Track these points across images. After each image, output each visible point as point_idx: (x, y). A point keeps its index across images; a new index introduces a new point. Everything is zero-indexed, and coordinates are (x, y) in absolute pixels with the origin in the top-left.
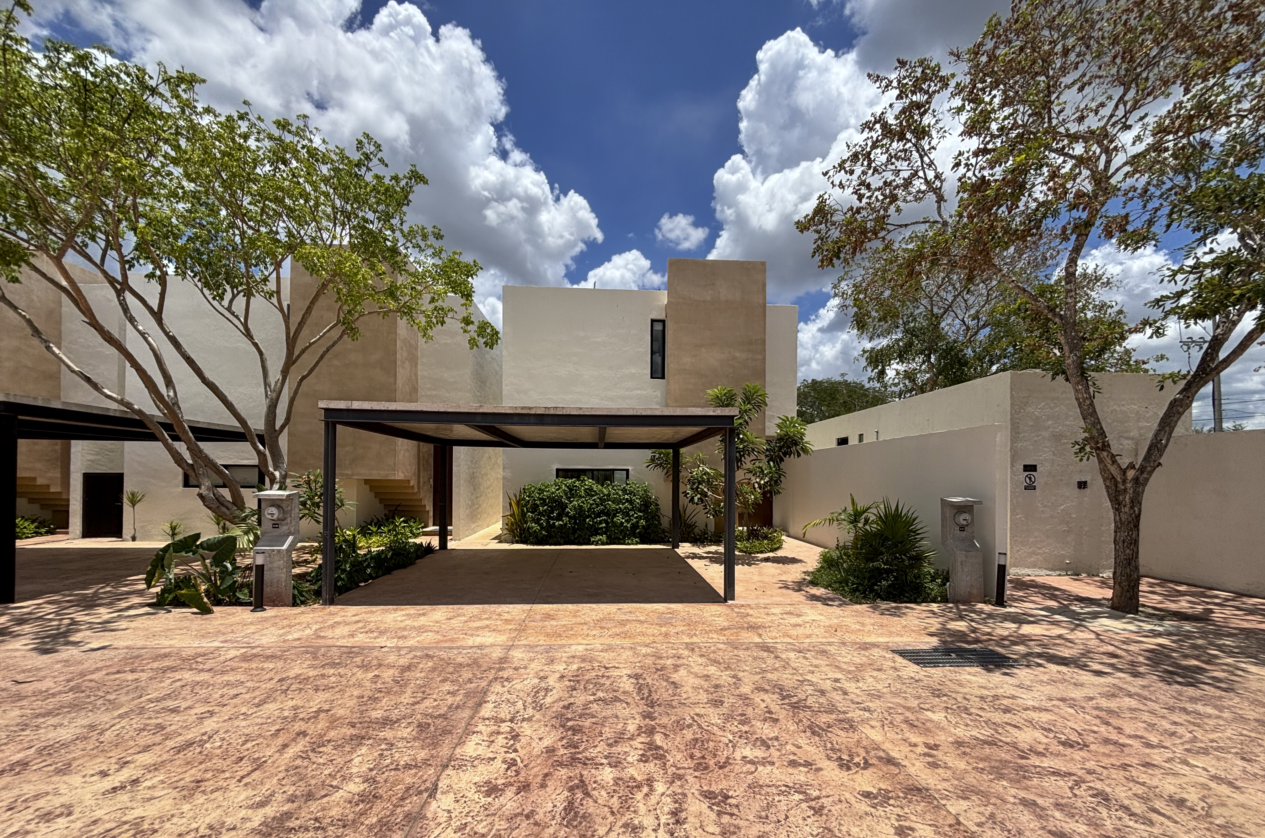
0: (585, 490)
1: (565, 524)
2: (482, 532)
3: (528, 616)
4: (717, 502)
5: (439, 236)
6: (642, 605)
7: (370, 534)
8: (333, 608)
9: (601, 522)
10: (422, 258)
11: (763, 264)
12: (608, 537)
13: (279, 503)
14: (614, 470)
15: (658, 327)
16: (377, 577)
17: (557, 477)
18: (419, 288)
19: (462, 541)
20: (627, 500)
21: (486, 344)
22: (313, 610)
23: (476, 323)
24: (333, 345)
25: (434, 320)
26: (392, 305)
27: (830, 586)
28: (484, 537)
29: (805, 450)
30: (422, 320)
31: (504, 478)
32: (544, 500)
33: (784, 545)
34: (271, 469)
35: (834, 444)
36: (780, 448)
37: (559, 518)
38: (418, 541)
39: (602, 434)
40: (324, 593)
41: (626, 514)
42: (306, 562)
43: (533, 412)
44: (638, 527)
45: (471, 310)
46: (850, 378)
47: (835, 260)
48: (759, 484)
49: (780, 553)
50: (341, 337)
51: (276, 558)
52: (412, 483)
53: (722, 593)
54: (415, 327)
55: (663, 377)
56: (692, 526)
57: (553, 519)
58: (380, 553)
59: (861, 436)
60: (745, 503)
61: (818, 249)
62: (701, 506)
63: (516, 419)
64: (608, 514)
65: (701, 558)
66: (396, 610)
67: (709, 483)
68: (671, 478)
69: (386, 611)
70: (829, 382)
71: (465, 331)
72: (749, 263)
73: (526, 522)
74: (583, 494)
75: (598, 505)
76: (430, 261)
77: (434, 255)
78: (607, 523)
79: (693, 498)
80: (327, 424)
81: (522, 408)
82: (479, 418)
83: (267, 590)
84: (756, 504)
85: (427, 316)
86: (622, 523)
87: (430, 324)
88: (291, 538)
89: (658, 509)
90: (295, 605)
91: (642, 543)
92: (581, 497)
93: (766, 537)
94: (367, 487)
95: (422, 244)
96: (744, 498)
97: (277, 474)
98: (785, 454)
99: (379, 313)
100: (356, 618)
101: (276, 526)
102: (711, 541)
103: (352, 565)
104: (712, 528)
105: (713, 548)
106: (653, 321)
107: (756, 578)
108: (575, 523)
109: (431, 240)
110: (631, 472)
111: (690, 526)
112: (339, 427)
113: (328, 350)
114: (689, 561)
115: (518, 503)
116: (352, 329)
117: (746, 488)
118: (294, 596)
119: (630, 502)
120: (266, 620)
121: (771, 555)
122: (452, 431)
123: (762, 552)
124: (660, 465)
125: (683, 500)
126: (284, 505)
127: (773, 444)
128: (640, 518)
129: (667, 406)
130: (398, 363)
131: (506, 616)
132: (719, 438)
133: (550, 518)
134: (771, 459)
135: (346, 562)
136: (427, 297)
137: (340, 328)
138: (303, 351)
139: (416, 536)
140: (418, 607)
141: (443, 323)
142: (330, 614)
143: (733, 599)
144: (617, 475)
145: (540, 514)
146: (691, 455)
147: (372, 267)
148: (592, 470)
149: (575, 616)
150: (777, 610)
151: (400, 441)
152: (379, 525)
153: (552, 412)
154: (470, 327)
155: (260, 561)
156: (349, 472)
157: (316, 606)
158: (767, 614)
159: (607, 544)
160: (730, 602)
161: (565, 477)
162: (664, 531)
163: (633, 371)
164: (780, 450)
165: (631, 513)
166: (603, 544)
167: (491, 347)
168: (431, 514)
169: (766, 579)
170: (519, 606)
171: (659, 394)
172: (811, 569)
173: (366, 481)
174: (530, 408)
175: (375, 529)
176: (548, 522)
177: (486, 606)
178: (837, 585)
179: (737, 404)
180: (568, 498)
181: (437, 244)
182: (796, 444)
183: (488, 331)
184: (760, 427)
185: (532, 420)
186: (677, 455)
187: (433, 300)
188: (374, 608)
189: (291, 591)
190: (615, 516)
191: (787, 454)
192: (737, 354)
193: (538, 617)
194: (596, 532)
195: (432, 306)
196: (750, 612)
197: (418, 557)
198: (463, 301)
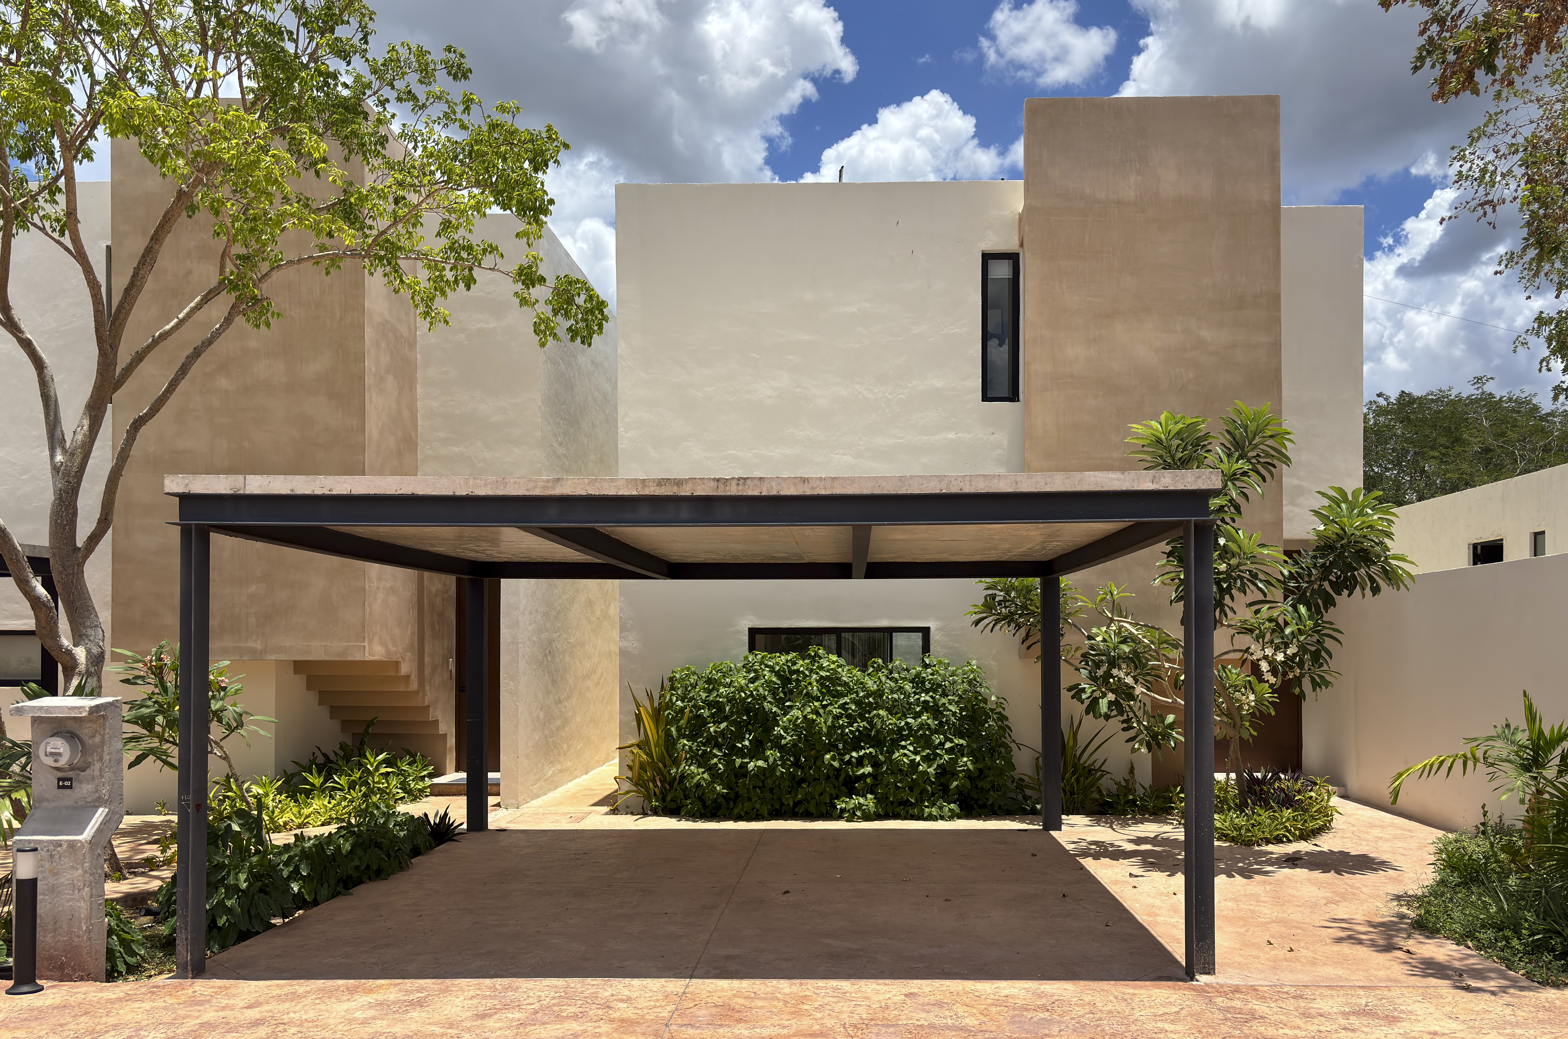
0: (821, 680)
1: (773, 768)
2: (571, 786)
3: (679, 1012)
4: (1158, 711)
5: (459, 72)
6: (969, 985)
7: (308, 794)
8: (201, 987)
9: (860, 762)
10: (421, 126)
11: (1272, 101)
12: (879, 800)
13: (72, 726)
14: (890, 631)
15: (1001, 271)
16: (315, 903)
17: (752, 648)
18: (413, 198)
19: (524, 808)
20: (925, 705)
21: (573, 333)
22: (153, 993)
23: (551, 282)
24: (209, 342)
25: (449, 275)
26: (349, 237)
27: (1470, 935)
28: (574, 798)
29: (1391, 576)
30: (422, 276)
31: (623, 653)
32: (719, 706)
33: (1338, 822)
34: (66, 642)
35: (1462, 560)
36: (1326, 570)
37: (757, 751)
38: (415, 809)
39: (861, 541)
40: (180, 947)
41: (923, 740)
42: (150, 863)
43: (685, 491)
44: (954, 775)
45: (541, 248)
46: (1497, 390)
47: (1480, 75)
48: (1272, 662)
49: (1326, 843)
50: (228, 321)
51: (67, 862)
52: (404, 669)
53: (1179, 951)
54: (405, 293)
55: (1013, 396)
56: (1091, 773)
57: (741, 753)
58: (322, 842)
59: (1538, 538)
60: (1233, 713)
61: (1430, 49)
62: (1116, 724)
63: (644, 511)
64: (877, 742)
65: (1118, 854)
66: (352, 991)
67: (1136, 661)
68: (1037, 650)
69: (330, 994)
70: (1441, 398)
71: (524, 302)
72: (1235, 100)
73: (676, 762)
74: (815, 690)
75: (852, 719)
76: (442, 134)
77: (448, 118)
78: (876, 765)
79: (1094, 702)
80: (186, 532)
81: (660, 482)
82: (552, 511)
83: (45, 939)
84: (1258, 716)
85: (433, 266)
86: (914, 765)
87: (440, 285)
88: (101, 814)
89: (1005, 729)
90: (111, 976)
91: (967, 812)
92: (810, 697)
93: (1287, 801)
94: (299, 681)
95: (420, 91)
96: (1230, 699)
97: (80, 653)
98: (1338, 587)
99: (317, 261)
100: (253, 1014)
101: (65, 783)
102: (1143, 810)
103: (253, 877)
104: (1145, 776)
105: (1150, 829)
106: (987, 257)
107: (1267, 911)
108: (797, 764)
109: (442, 82)
110: (934, 636)
111: (1090, 771)
112: (217, 540)
113: (197, 353)
114: (1088, 863)
115: (657, 715)
116: (256, 300)
117: (1236, 675)
118: (110, 953)
119: (935, 710)
120: (39, 1015)
121: (1303, 847)
122: (494, 541)
123: (1278, 840)
124: (1009, 618)
125: (1069, 707)
126: (85, 732)
127: (1306, 562)
128: (955, 751)
129: (1025, 467)
130: (368, 381)
131: (624, 1011)
132: (1164, 546)
133: (734, 751)
134: (1303, 600)
135: (238, 869)
136: (431, 220)
137: (224, 302)
138: (139, 357)
139: (414, 796)
140: (408, 984)
141: (469, 282)
142: (195, 1002)
143: (1209, 970)
144: (899, 640)
145: (712, 741)
146: (1090, 592)
147: (296, 147)
148: (836, 632)
149: (797, 1013)
150: (1329, 1004)
151: (374, 569)
152: (327, 768)
153: (733, 490)
154: (539, 292)
155: (25, 868)
156: (258, 645)
157: (161, 980)
158: (1306, 1015)
159: (879, 817)
160: (1203, 979)
161: (772, 649)
162: (1021, 785)
163: (938, 383)
164: (1324, 577)
165: (937, 739)
166: (867, 817)
167: (587, 341)
168: (451, 741)
169: (1295, 914)
170: (655, 984)
171: (1002, 438)
172: (1414, 889)
173: (299, 666)
174: (679, 483)
175: (317, 781)
176: (729, 763)
177: (574, 983)
178: (1490, 934)
179: (1211, 458)
180: (780, 702)
181: (457, 90)
182: (1365, 557)
183: (580, 300)
184: (1268, 517)
185: (685, 513)
186: (1051, 593)
187: (446, 225)
188: (301, 986)
189: (100, 944)
190: (895, 745)
191: (1347, 584)
192: (1206, 334)
193: (703, 1013)
194: (851, 787)
195: (443, 242)
196: (1260, 1008)
197: (416, 852)
198: (521, 226)
